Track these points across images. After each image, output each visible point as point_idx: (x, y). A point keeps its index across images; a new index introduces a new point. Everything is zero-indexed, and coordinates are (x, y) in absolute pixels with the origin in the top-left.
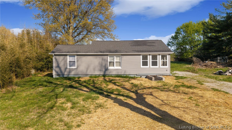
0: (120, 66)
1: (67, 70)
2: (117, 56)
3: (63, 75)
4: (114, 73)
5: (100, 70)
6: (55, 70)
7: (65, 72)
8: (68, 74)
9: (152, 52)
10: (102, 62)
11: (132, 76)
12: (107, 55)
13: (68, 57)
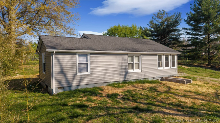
2: (137, 55)
5: (120, 75)
7: (73, 82)
10: (122, 64)
12: (127, 54)
13: (77, 56)
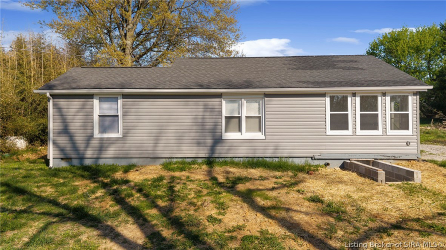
0: (260, 130)
1: (94, 143)
2: (250, 97)
3: (82, 158)
4: (243, 152)
5: (199, 144)
6: (54, 143)
7: (85, 150)
8: (95, 156)
9: (362, 85)
10: (203, 119)
11: (297, 162)
12: (219, 96)
13: (96, 102)
